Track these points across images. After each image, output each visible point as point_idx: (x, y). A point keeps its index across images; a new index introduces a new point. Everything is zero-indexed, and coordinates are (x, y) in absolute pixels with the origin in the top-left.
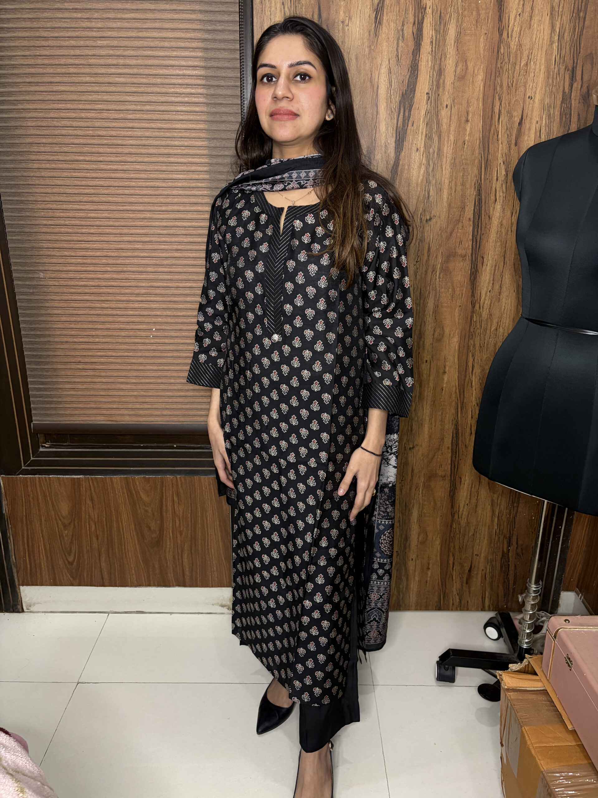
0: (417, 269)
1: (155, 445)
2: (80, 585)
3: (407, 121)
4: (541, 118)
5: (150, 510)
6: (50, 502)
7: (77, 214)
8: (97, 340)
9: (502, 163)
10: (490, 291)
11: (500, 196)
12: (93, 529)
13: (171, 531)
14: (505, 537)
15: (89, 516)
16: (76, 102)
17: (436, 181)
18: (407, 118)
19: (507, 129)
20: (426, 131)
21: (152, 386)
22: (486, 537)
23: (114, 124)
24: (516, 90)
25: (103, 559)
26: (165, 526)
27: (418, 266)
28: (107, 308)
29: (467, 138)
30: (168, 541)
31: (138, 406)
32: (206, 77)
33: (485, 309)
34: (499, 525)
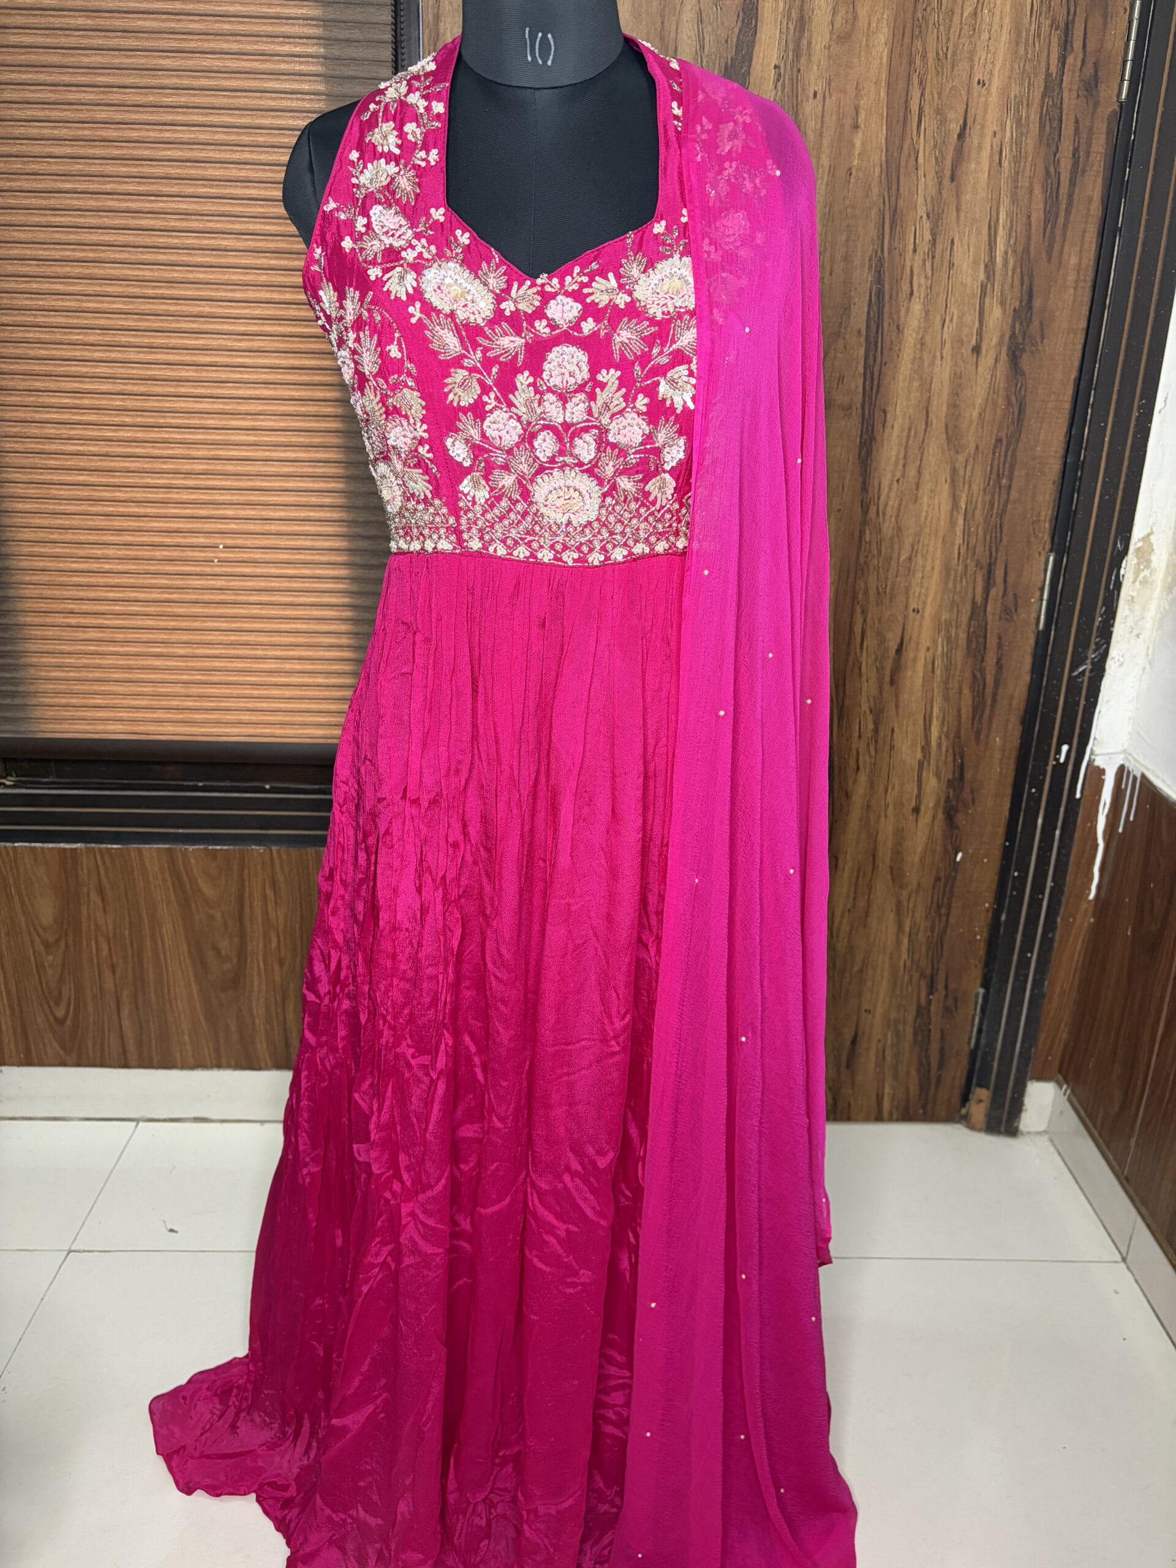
1: (228, 784)
2: (79, 1065)
4: (1003, 126)
5: (218, 916)
6: (16, 898)
7: (60, 303)
8: (107, 567)
9: (925, 217)
10: (898, 481)
11: (920, 285)
12: (105, 952)
13: (261, 958)
14: (922, 975)
15: (97, 926)
16: (56, 70)
19: (935, 146)
21: (216, 664)
22: (886, 975)
23: (134, 117)
24: (953, 67)
25: (126, 1012)
26: (249, 948)
28: (125, 501)
29: (855, 163)
30: (256, 978)
31: (189, 704)
32: (323, 21)
33: (887, 517)
34: (911, 950)
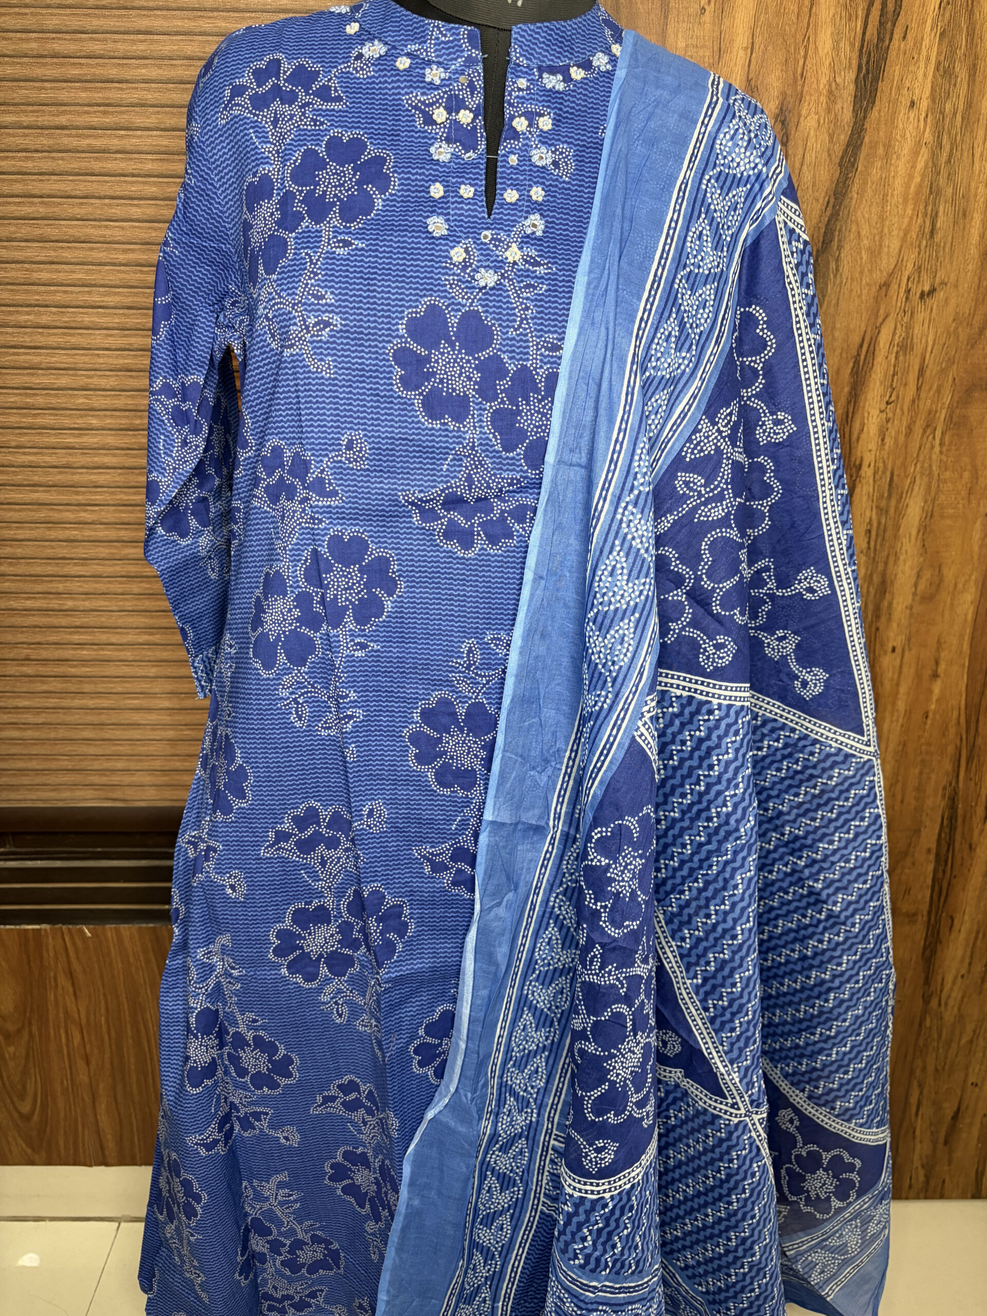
0: (888, 421)
2: (49, 1163)
3: (889, 24)
8: (70, 604)
12: (76, 1040)
15: (66, 1013)
17: (955, 188)
18: (890, 15)
20: (939, 53)
25: (103, 1106)
27: (890, 415)
28: (92, 523)
